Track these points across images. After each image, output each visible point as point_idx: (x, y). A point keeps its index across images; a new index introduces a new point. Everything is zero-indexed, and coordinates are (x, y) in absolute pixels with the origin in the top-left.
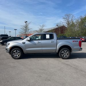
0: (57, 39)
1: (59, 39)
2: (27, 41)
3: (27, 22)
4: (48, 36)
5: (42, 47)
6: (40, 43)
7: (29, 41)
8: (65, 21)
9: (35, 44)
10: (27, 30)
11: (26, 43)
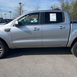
0: (71, 23)
1: (74, 22)
2: (13, 26)
3: (21, 3)
4: (53, 17)
5: (42, 37)
6: (38, 29)
7: (17, 26)
8: (60, 3)
9: (29, 32)
10: (21, 12)
11: (11, 30)
